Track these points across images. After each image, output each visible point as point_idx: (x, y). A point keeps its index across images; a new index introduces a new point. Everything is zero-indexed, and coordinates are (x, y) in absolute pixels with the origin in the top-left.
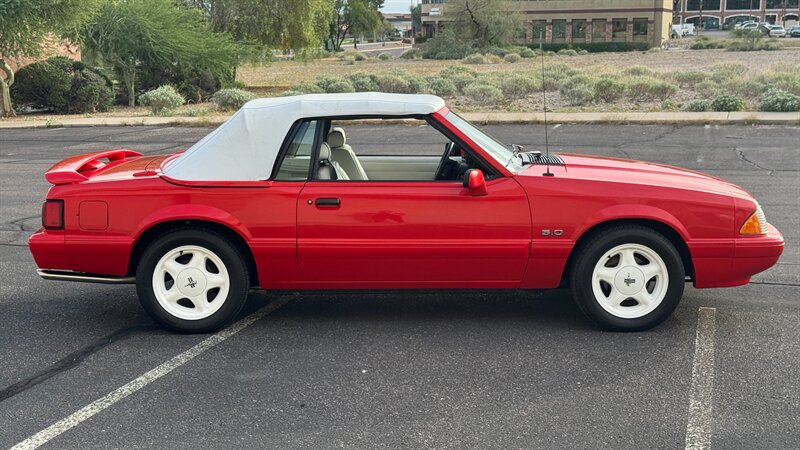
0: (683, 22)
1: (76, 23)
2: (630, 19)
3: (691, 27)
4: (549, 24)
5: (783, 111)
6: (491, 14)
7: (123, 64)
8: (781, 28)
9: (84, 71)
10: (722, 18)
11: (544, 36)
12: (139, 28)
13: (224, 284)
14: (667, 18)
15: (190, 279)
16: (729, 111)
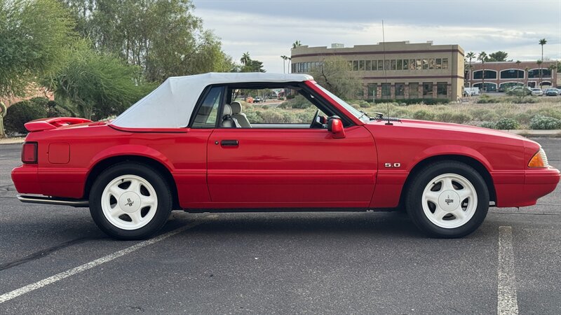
0: (471, 87)
1: (51, 73)
2: (435, 83)
3: (477, 90)
4: (379, 86)
5: (546, 129)
6: (340, 78)
7: (83, 103)
8: (539, 90)
9: (56, 107)
10: (498, 84)
11: (376, 95)
12: (95, 79)
13: (153, 203)
14: (460, 82)
15: (129, 200)
16: (509, 129)
